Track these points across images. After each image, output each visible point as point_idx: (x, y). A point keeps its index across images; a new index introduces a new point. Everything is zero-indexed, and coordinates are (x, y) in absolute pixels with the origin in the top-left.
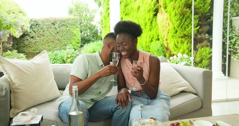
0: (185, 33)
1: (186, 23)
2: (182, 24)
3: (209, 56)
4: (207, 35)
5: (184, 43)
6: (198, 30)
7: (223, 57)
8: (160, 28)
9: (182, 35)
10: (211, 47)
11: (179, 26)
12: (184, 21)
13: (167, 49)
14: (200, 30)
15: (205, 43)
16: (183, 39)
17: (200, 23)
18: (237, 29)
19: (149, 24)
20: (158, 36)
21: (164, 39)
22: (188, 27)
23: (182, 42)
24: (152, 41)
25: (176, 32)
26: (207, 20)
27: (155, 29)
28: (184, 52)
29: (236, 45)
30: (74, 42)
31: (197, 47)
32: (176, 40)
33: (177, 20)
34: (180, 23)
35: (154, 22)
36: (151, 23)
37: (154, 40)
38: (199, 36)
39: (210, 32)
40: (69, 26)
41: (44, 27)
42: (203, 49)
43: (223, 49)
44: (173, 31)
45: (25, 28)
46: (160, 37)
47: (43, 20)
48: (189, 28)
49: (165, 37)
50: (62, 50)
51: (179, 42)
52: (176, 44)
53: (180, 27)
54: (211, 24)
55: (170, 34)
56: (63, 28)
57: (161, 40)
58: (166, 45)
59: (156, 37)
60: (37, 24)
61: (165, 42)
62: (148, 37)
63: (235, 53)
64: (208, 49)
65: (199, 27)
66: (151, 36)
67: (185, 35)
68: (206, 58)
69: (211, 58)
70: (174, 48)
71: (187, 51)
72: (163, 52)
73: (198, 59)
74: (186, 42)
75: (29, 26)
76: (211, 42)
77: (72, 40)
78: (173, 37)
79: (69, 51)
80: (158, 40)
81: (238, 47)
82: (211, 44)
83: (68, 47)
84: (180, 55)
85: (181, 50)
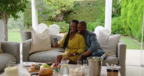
30: (102, 17)
40: (99, 5)
41: (83, 6)
45: (71, 7)
47: (82, 2)
50: (93, 22)
56: (95, 6)
60: (78, 4)
75: (73, 5)
77: (100, 15)
79: (98, 22)
83: (97, 20)
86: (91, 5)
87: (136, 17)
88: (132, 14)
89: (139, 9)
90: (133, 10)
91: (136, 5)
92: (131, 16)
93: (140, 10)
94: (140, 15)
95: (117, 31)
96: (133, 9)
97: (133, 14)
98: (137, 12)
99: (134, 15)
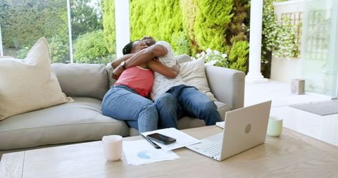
0: (216, 21)
1: (217, 9)
2: (212, 9)
3: (245, 53)
4: (243, 25)
5: (214, 35)
6: (232, 18)
7: (262, 53)
8: (183, 14)
9: (212, 24)
10: (249, 41)
11: (208, 12)
12: (214, 5)
13: (193, 43)
14: (235, 18)
15: (241, 35)
16: (214, 30)
17: (235, 9)
18: (279, 18)
19: (168, 8)
20: (181, 24)
21: (190, 30)
22: (220, 14)
23: (213, 34)
24: (173, 31)
25: (205, 20)
26: (243, 5)
27: (177, 16)
28: (215, 47)
29: (278, 39)
31: (231, 41)
32: (204, 31)
33: (206, 5)
34: (210, 9)
35: (175, 6)
36: (172, 6)
37: (176, 30)
38: (234, 27)
39: (247, 22)
42: (238, 43)
43: (262, 43)
44: (201, 19)
46: (183, 27)
48: (221, 16)
49: (191, 27)
51: (209, 34)
52: (205, 36)
53: (209, 14)
54: (248, 11)
55: (197, 23)
56: (46, 11)
57: (185, 30)
58: (192, 38)
59: (178, 27)
61: (190, 34)
62: (168, 26)
63: (276, 49)
64: (244, 43)
65: (233, 14)
66: (172, 25)
67: (216, 25)
68: (242, 56)
69: (248, 55)
70: (202, 42)
71: (218, 46)
72: (189, 47)
73: (232, 57)
74: (217, 34)
76: (247, 34)
77: (59, 29)
78: (201, 27)
79: (55, 44)
80: (182, 30)
81: (279, 42)
82: (248, 37)
84: (209, 51)
85: (211, 45)
86: (35, 7)
87: (142, 29)
88: (133, 23)
89: (146, 13)
90: (135, 16)
91: (140, 8)
92: (132, 28)
93: (150, 15)
94: (151, 26)
95: (97, 58)
96: (134, 14)
97: (136, 24)
98: (144, 19)
99: (138, 25)
